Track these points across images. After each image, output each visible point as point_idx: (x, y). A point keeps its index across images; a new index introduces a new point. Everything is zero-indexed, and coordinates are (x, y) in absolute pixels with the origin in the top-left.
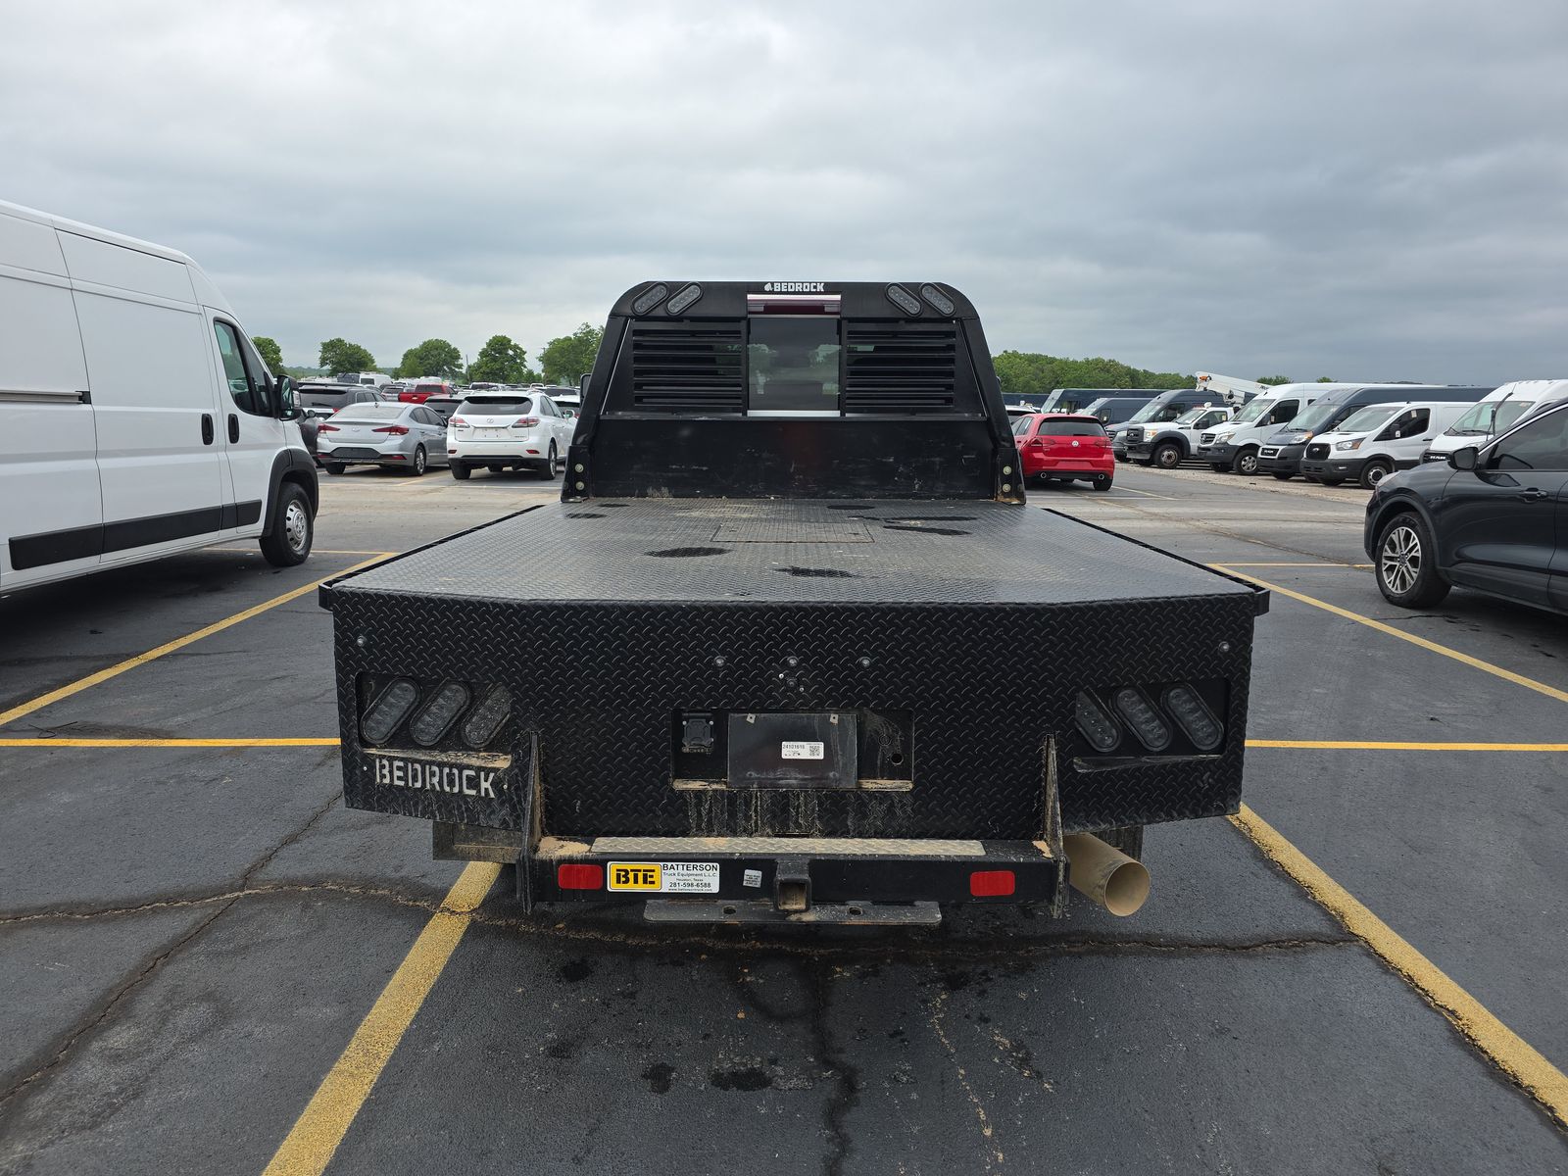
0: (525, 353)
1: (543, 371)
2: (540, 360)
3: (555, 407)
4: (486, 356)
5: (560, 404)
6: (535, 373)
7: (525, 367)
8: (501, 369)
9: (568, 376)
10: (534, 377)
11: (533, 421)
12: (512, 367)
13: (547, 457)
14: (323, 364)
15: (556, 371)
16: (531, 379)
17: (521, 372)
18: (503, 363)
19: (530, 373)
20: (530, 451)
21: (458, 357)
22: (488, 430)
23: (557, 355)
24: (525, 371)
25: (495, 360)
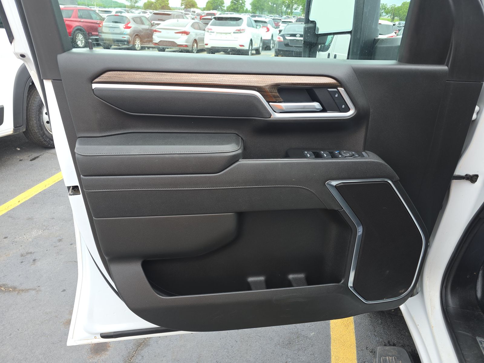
0: (245, 2)
1: (251, 9)
2: (250, 5)
3: (254, 23)
4: (233, 3)
5: (256, 21)
6: (248, 10)
7: (245, 7)
8: (237, 8)
9: (259, 10)
10: (248, 11)
11: (243, 30)
12: (241, 7)
13: (248, 49)
14: (182, 5)
15: (255, 9)
16: (247, 12)
17: (243, 9)
18: (238, 6)
19: (247, 9)
20: (241, 46)
21: (223, 3)
22: (223, 34)
23: (256, 2)
24: (245, 9)
25: (235, 4)
